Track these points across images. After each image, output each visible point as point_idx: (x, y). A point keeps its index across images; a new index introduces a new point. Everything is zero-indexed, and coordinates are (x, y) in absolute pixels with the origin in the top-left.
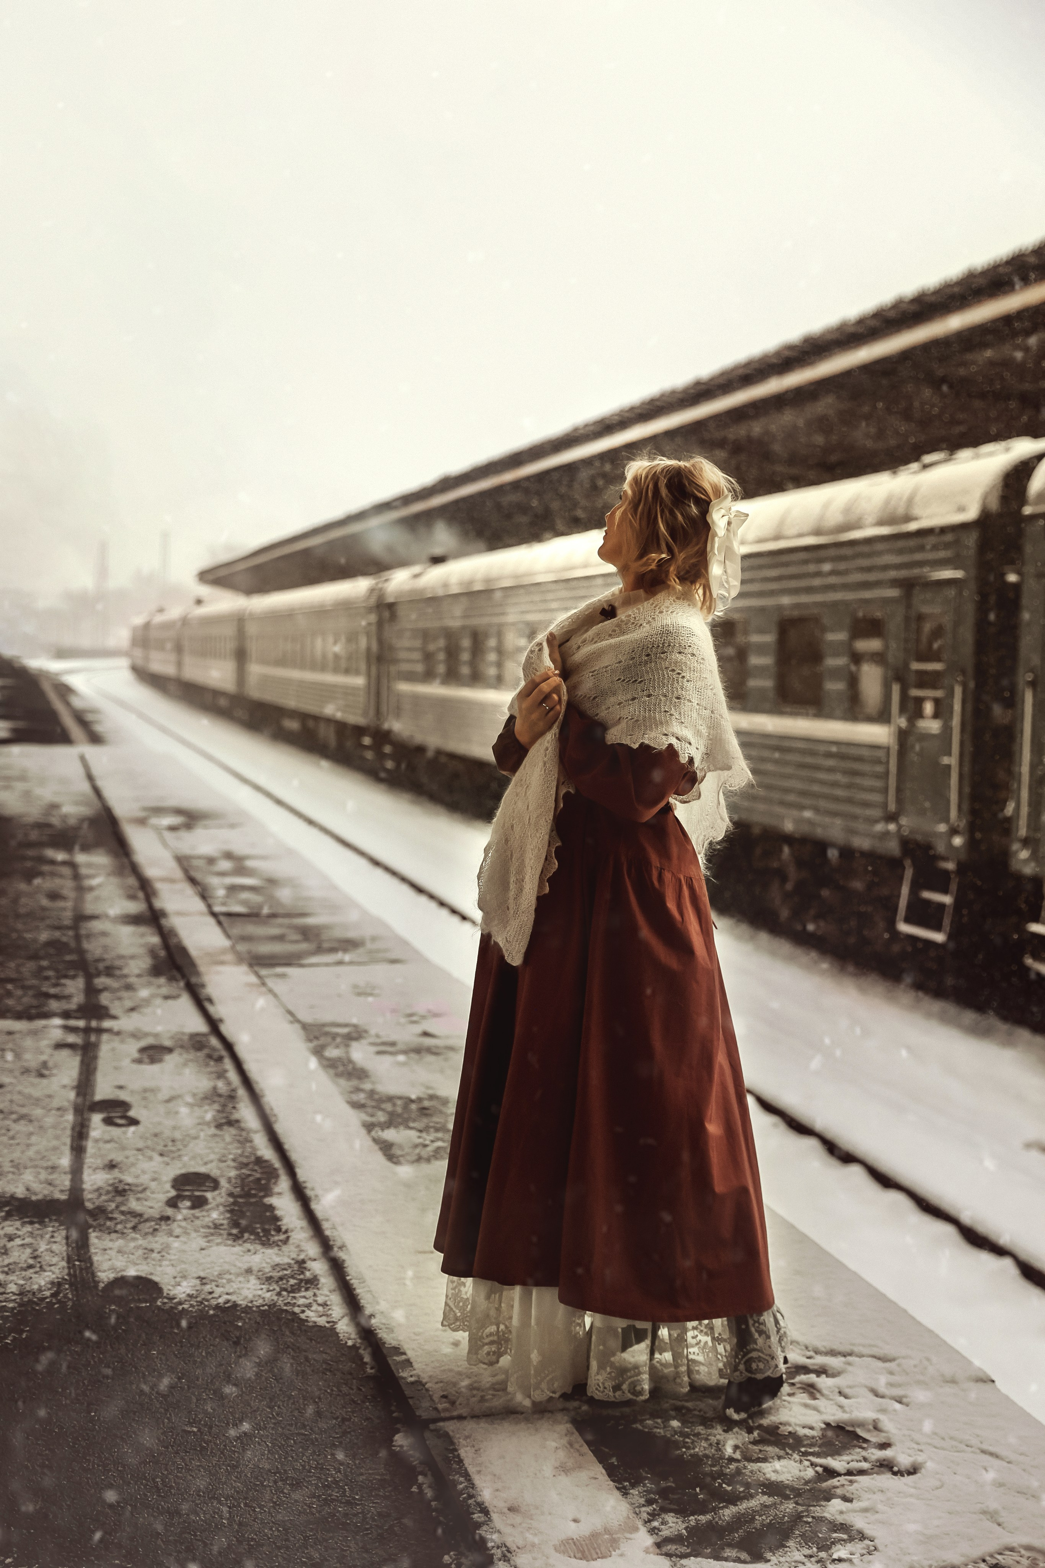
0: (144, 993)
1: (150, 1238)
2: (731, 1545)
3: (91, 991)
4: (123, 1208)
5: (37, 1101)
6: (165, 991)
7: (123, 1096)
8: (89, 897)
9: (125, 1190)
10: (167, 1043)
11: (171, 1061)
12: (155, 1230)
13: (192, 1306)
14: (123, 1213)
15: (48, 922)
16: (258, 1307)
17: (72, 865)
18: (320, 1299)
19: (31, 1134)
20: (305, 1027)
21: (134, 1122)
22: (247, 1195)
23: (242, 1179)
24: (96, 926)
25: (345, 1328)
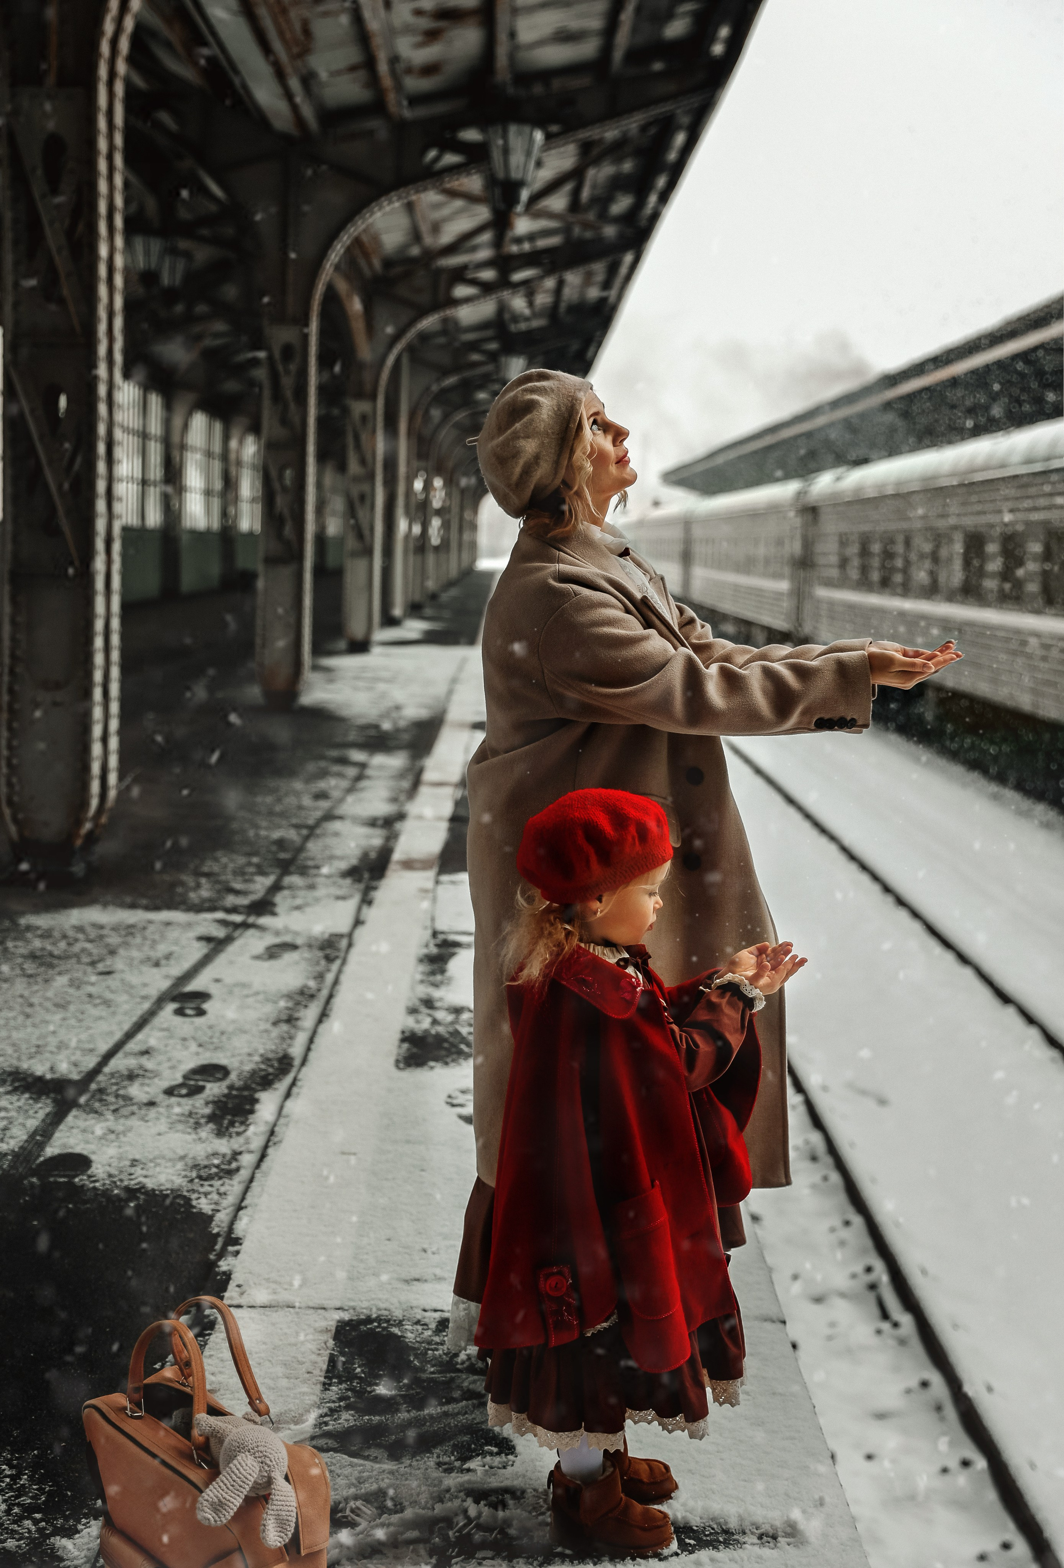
0: (321, 892)
1: (122, 1121)
2: (379, 1446)
3: (276, 888)
4: (121, 1092)
5: (129, 988)
6: (340, 892)
7: (213, 989)
8: (350, 799)
9: (138, 1076)
10: (299, 941)
11: (289, 957)
12: (133, 1114)
13: (104, 1185)
14: (117, 1096)
15: (294, 821)
16: (161, 1191)
17: (363, 766)
18: (222, 1190)
19: (101, 1018)
20: (435, 934)
21: (201, 1013)
22: (246, 1087)
23: (254, 1073)
24: (336, 825)
25: (222, 1218)
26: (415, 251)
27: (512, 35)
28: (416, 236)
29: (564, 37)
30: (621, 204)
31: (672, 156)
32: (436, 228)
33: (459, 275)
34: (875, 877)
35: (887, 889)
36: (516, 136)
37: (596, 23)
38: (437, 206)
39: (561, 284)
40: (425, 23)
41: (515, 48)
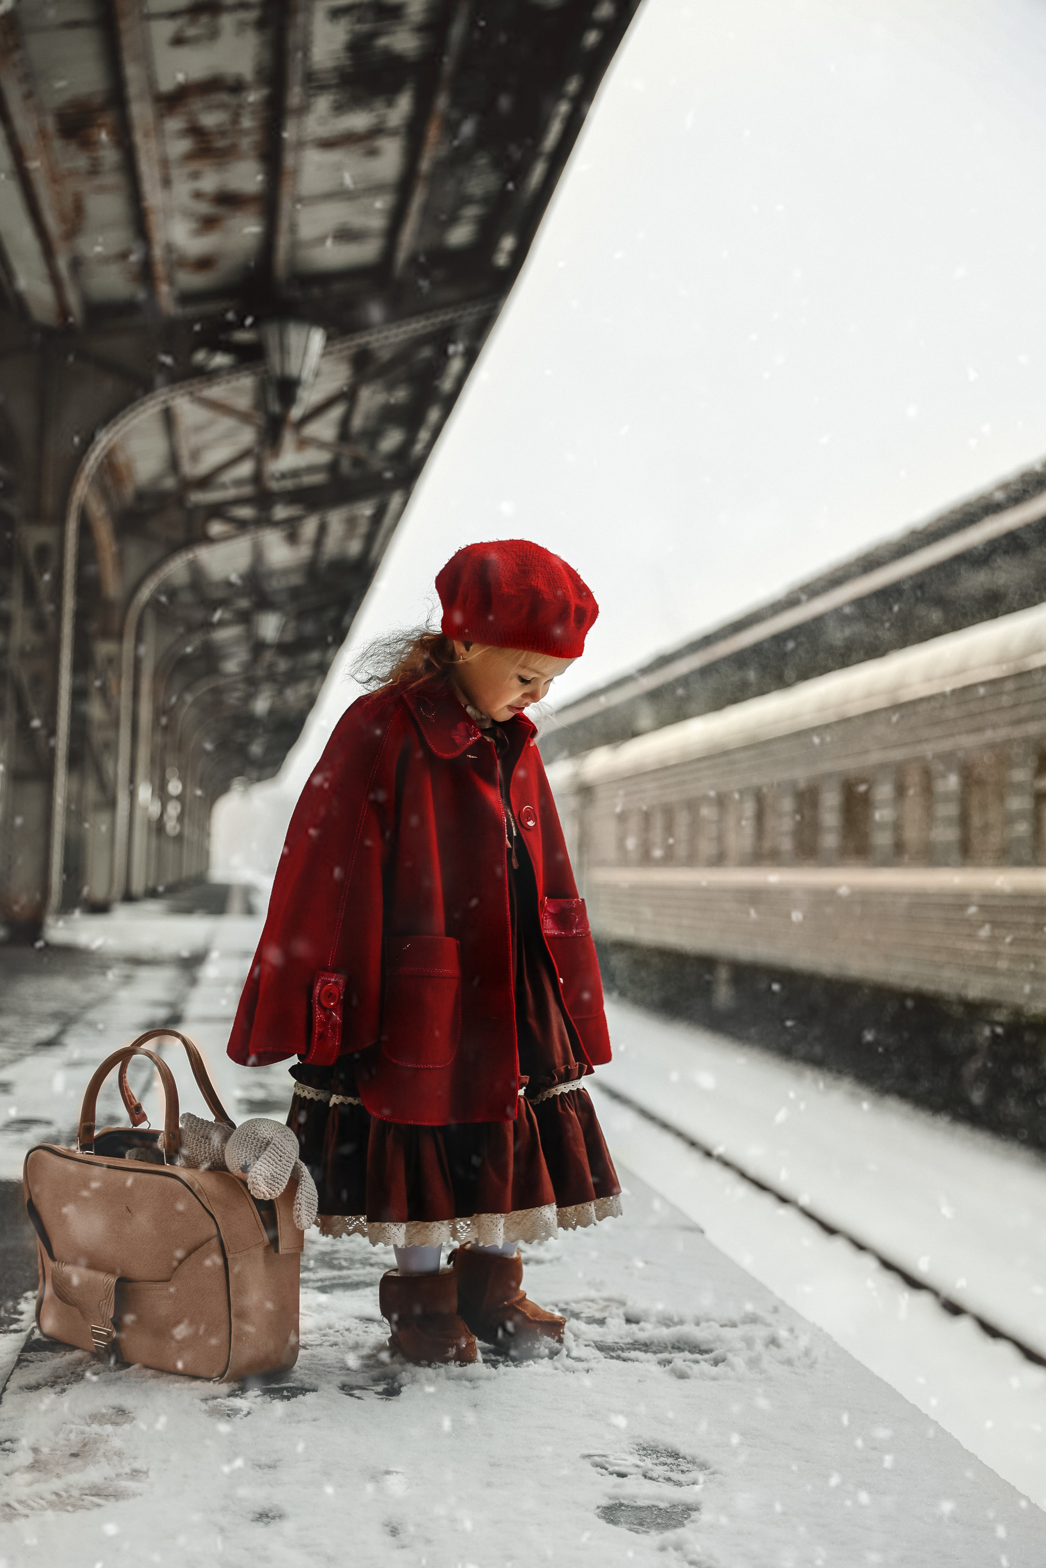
26: (169, 483)
27: (293, 228)
28: (174, 462)
29: (345, 235)
30: (392, 440)
31: (447, 385)
32: (195, 456)
33: (217, 511)
34: (679, 1134)
35: (693, 1144)
36: (295, 335)
37: (378, 223)
38: (199, 429)
39: (322, 529)
40: (204, 208)
41: (295, 245)
